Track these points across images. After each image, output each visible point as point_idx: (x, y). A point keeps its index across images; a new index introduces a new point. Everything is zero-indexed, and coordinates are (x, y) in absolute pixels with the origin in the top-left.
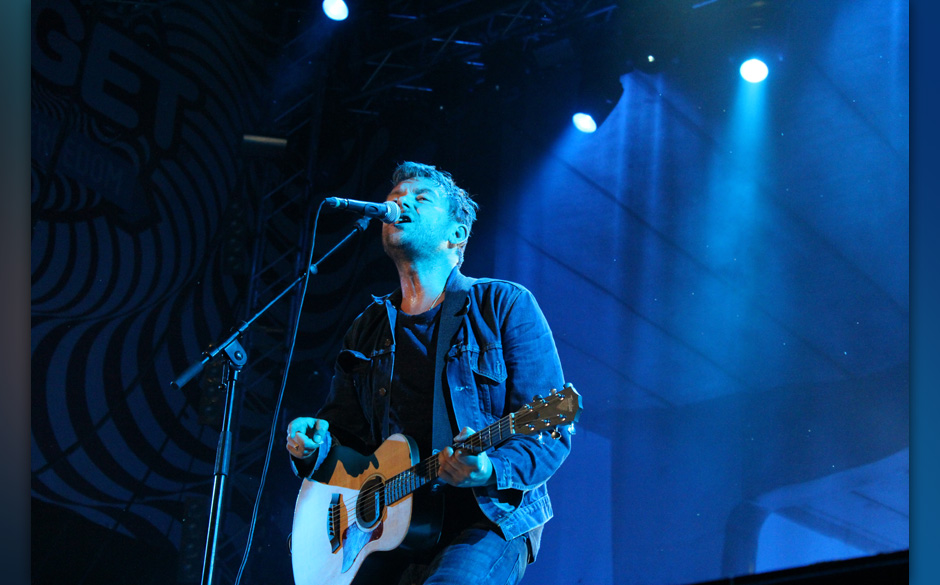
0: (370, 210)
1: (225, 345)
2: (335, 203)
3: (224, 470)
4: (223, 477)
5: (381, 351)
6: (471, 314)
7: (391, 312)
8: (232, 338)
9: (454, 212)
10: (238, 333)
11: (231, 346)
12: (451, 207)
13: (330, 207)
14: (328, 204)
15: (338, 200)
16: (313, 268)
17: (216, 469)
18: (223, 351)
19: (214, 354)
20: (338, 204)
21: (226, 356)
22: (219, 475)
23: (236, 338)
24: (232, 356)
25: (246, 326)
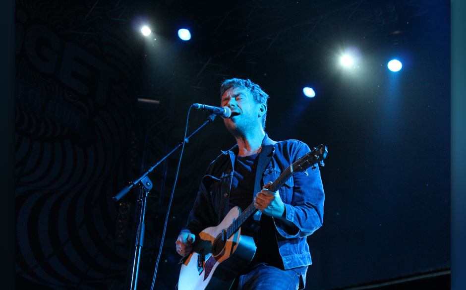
0: (216, 111)
1: (141, 178)
2: (198, 106)
3: (141, 244)
4: (140, 247)
5: (226, 175)
6: (275, 156)
7: (232, 156)
8: (145, 175)
9: (256, 99)
10: (147, 173)
11: (144, 179)
12: (254, 97)
13: (195, 108)
14: (194, 106)
15: (200, 105)
16: (186, 140)
17: (137, 243)
18: (140, 182)
19: (135, 183)
20: (199, 107)
21: (142, 185)
22: (138, 246)
23: (147, 175)
24: (145, 185)
25: (152, 169)
